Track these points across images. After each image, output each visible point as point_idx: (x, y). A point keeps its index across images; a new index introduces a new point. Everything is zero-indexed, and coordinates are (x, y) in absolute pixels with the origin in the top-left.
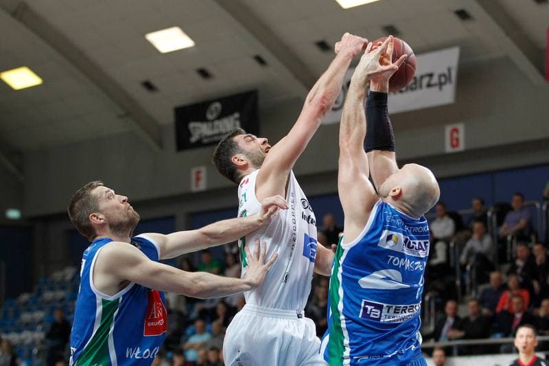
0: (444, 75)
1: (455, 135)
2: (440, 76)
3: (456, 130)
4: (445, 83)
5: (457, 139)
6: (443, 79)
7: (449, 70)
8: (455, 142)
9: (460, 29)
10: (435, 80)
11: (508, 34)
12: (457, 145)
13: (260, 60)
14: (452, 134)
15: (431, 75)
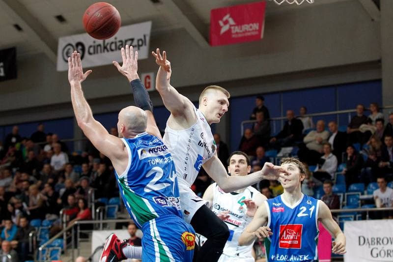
0: (141, 40)
1: (148, 80)
2: (138, 41)
3: (148, 77)
4: (142, 45)
5: (149, 83)
6: (140, 43)
7: (145, 36)
8: (147, 85)
9: (152, 9)
10: (135, 43)
11: (184, 13)
12: (149, 87)
13: (18, 27)
14: (146, 80)
15: (132, 40)
